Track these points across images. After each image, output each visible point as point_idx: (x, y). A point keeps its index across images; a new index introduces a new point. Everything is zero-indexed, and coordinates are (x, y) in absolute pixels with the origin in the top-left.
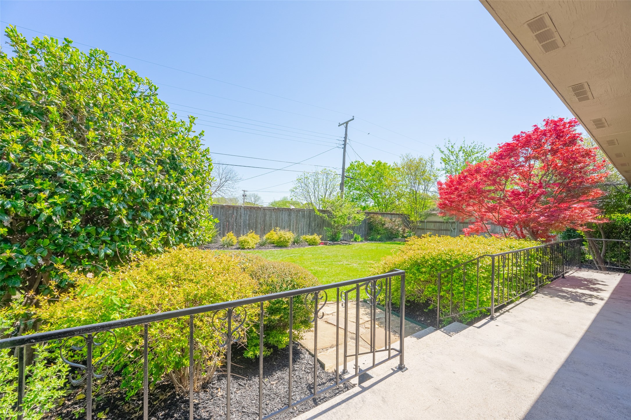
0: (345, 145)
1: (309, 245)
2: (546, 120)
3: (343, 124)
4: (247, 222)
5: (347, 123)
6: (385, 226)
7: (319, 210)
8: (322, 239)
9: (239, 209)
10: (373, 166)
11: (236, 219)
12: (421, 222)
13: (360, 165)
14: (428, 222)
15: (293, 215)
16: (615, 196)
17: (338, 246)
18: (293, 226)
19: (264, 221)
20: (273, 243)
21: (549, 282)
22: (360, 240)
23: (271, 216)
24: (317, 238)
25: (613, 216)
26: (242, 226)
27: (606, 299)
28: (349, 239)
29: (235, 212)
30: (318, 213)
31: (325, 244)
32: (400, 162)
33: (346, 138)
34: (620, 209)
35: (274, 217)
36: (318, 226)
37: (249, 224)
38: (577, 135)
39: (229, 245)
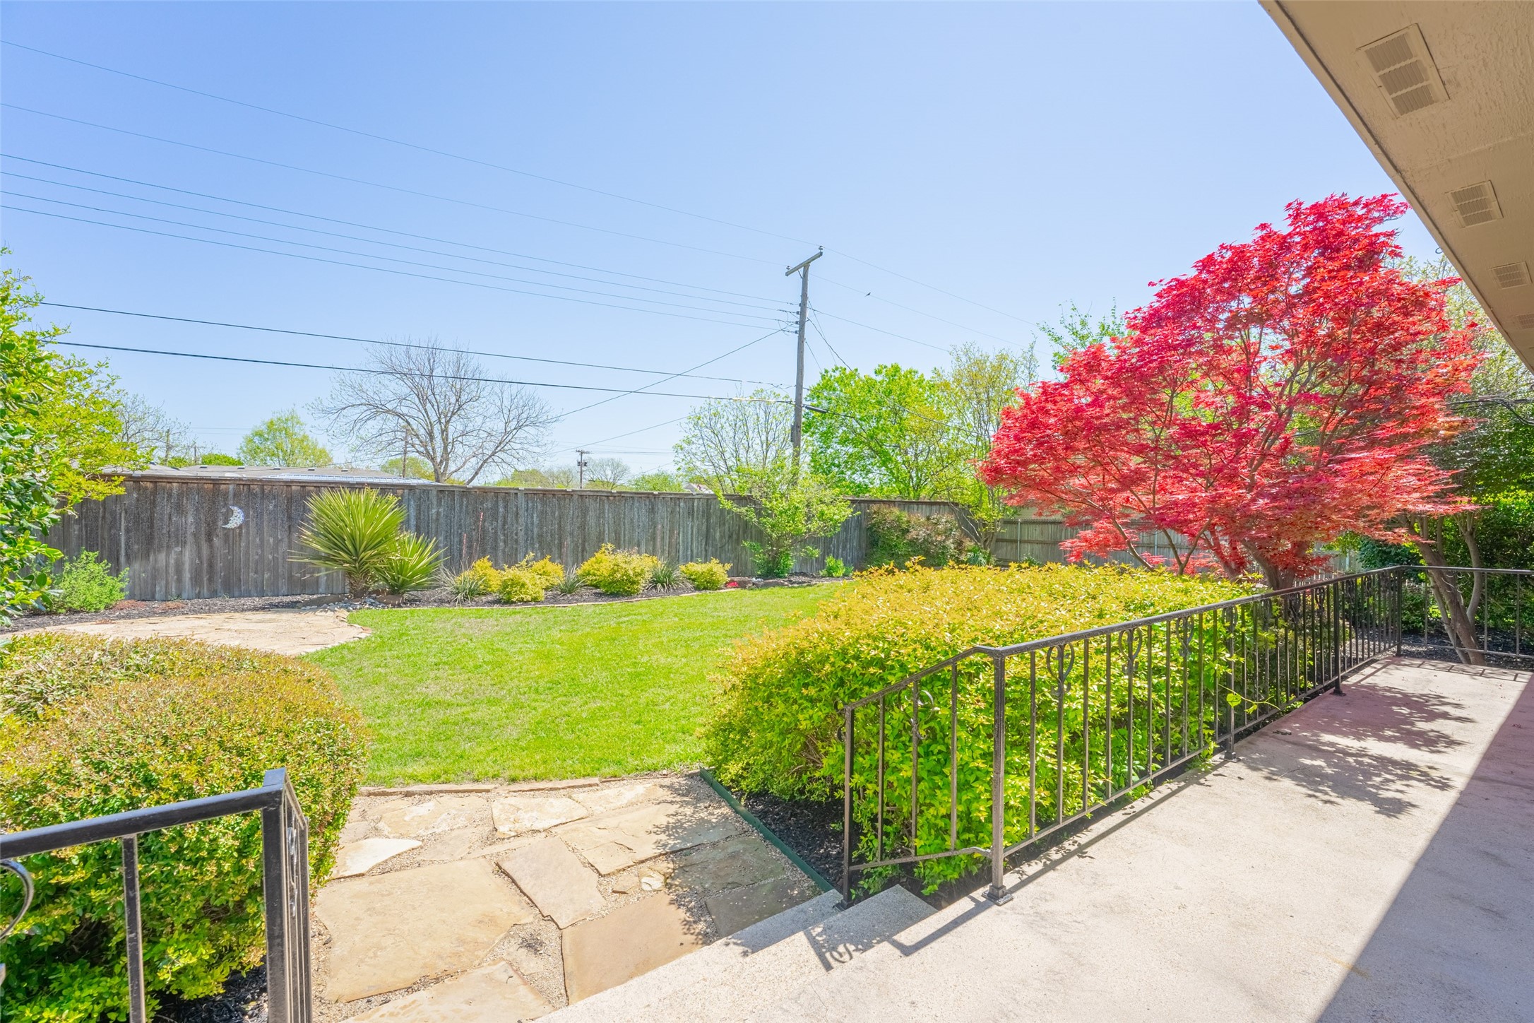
0: (802, 324)
1: (697, 588)
2: (1294, 206)
3: (796, 269)
4: (536, 530)
5: (806, 265)
6: (909, 536)
7: (728, 497)
8: (729, 573)
9: (512, 497)
10: (879, 378)
11: (505, 523)
12: (1007, 523)
13: (847, 377)
14: (1025, 522)
15: (662, 511)
16: (1510, 436)
17: (777, 589)
18: (663, 538)
19: (583, 527)
20: (596, 587)
21: (1299, 704)
22: (841, 572)
23: (601, 515)
24: (719, 569)
25: (1505, 499)
26: (521, 542)
27: (1459, 783)
28: (812, 571)
29: (501, 504)
30: (728, 505)
31: (742, 585)
32: (948, 369)
33: (803, 305)
34: (1523, 476)
35: (609, 515)
36: (730, 537)
37: (540, 536)
38: (1382, 239)
39: (472, 595)
